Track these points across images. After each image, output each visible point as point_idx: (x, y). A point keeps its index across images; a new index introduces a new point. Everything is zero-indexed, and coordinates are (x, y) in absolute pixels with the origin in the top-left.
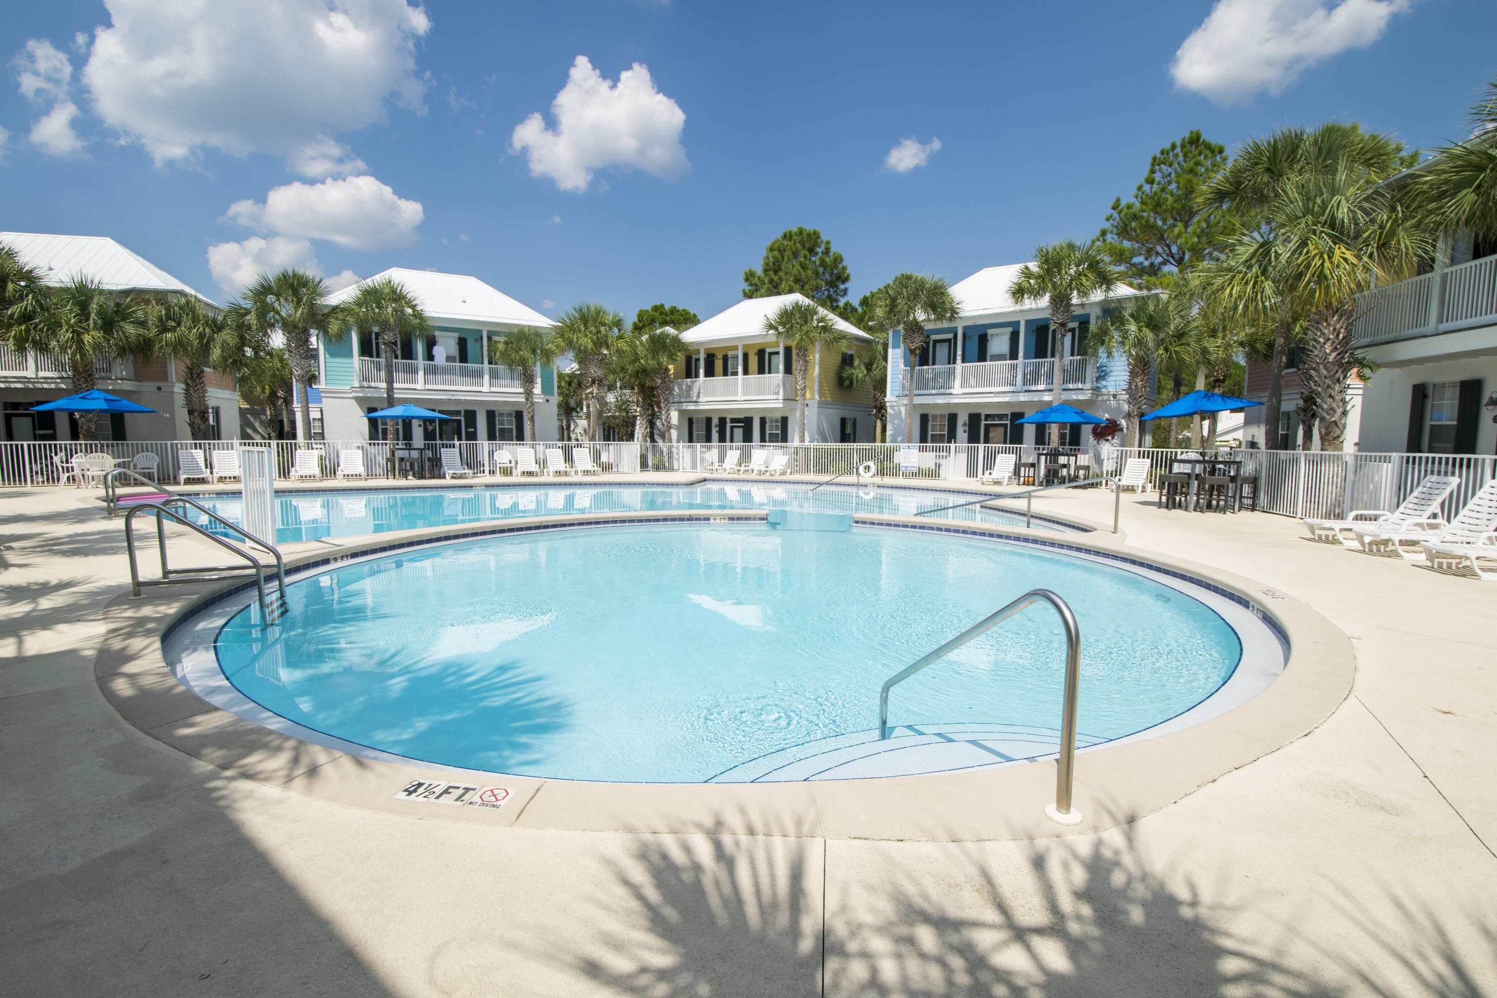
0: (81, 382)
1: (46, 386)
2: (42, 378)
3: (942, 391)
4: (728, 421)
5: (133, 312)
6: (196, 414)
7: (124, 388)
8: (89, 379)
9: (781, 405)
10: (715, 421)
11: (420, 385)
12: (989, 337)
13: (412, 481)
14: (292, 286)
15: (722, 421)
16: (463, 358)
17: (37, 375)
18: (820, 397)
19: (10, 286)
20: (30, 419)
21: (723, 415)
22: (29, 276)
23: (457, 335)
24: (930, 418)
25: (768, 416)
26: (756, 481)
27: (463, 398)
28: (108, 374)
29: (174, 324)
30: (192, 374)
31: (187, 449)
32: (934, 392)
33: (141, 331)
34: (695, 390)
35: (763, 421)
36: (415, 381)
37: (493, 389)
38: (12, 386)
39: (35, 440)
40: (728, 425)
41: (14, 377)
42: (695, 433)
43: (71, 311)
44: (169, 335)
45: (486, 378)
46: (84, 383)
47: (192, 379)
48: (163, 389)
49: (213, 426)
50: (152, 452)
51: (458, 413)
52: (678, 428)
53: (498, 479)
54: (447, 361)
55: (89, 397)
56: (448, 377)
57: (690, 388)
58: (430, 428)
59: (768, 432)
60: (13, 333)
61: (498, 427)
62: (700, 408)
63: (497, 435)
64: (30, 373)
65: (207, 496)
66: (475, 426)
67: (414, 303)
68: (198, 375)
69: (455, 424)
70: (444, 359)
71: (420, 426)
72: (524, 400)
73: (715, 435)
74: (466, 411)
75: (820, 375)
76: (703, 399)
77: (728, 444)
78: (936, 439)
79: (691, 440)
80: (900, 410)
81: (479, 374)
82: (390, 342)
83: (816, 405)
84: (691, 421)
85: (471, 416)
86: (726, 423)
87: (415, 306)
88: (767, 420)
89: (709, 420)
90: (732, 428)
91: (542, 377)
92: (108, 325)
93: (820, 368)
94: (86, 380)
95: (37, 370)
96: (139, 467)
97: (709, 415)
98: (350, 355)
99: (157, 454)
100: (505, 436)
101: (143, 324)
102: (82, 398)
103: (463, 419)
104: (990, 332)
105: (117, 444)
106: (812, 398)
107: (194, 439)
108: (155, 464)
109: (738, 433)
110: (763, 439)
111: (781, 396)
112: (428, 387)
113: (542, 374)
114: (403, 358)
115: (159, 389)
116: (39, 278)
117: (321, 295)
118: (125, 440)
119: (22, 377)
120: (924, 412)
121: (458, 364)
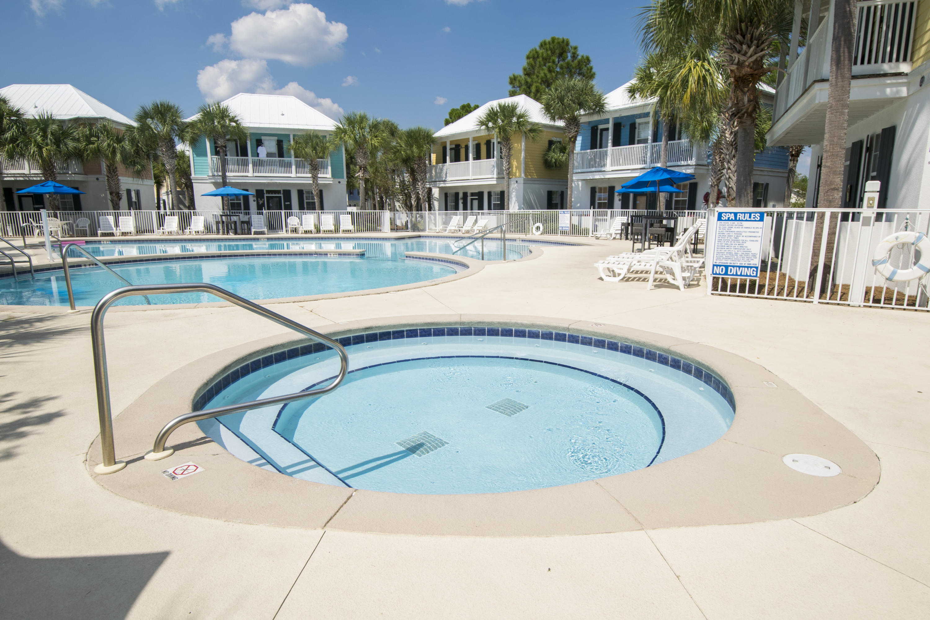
0: (48, 176)
1: (35, 179)
2: (33, 174)
3: (599, 169)
4: (469, 195)
5: (72, 133)
6: (114, 195)
7: (76, 179)
8: (52, 174)
9: (495, 182)
10: (461, 195)
11: (250, 174)
12: (637, 126)
13: (232, 236)
14: (160, 112)
15: (465, 194)
16: (281, 154)
17: (30, 172)
18: (526, 175)
19: (5, 121)
20: (31, 198)
21: (465, 191)
22: (17, 114)
23: (276, 138)
24: (597, 190)
25: (493, 190)
26: (449, 237)
27: (278, 182)
28: (67, 171)
29: (96, 139)
30: (110, 170)
31: (105, 216)
32: (593, 169)
33: (75, 144)
34: (444, 171)
35: (490, 194)
36: (247, 171)
37: (299, 175)
38: (18, 179)
39: (34, 210)
40: (469, 198)
41: (18, 174)
42: (449, 204)
43: (38, 134)
44: (91, 146)
45: (294, 167)
46: (49, 177)
47: (110, 173)
48: (100, 179)
49: (135, 202)
50: (87, 217)
51: (278, 192)
52: (438, 200)
53: (290, 235)
54: (267, 157)
55: (46, 185)
56: (268, 168)
57: (441, 170)
58: (261, 202)
59: (493, 203)
60: (6, 149)
61: (305, 201)
62: (447, 185)
63: (305, 206)
64: (26, 171)
65: (105, 242)
66: (290, 201)
67: (236, 119)
68: (114, 170)
69: (278, 199)
70: (265, 156)
71: (254, 201)
72: (312, 182)
73: (461, 206)
74: (284, 191)
75: (525, 158)
76: (449, 179)
77: (469, 211)
78: (600, 206)
79: (446, 209)
80: (578, 184)
81: (289, 165)
82: (222, 146)
83: (522, 182)
84: (446, 195)
85: (287, 194)
86: (467, 196)
87: (238, 120)
88: (492, 194)
89: (457, 194)
90: (472, 200)
91: (332, 166)
92: (58, 142)
93: (525, 153)
94: (51, 175)
95: (30, 170)
96: (79, 226)
97: (457, 191)
98: (206, 155)
99: (89, 219)
100: (311, 207)
101: (78, 140)
102: (43, 186)
103: (282, 195)
104: (638, 121)
105: (78, 213)
106: (520, 177)
107: (114, 210)
108: (87, 225)
109: (476, 203)
110: (490, 208)
111: (495, 176)
112: (256, 174)
113: (331, 163)
114: (242, 156)
115: (97, 179)
116: (23, 114)
117: (179, 117)
118: (81, 210)
119: (22, 174)
120: (593, 185)
121: (278, 159)
